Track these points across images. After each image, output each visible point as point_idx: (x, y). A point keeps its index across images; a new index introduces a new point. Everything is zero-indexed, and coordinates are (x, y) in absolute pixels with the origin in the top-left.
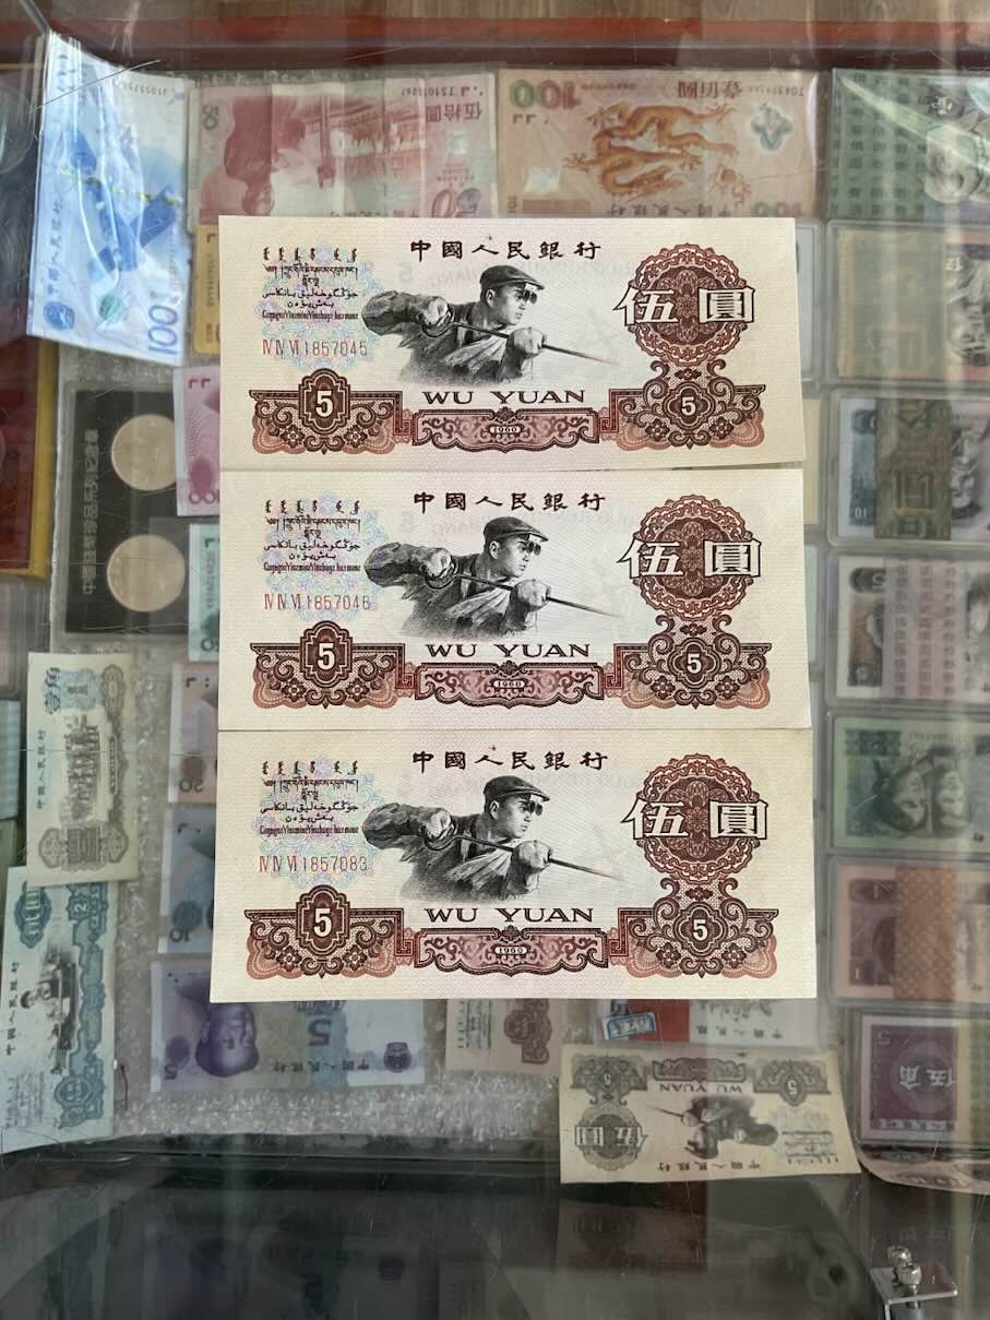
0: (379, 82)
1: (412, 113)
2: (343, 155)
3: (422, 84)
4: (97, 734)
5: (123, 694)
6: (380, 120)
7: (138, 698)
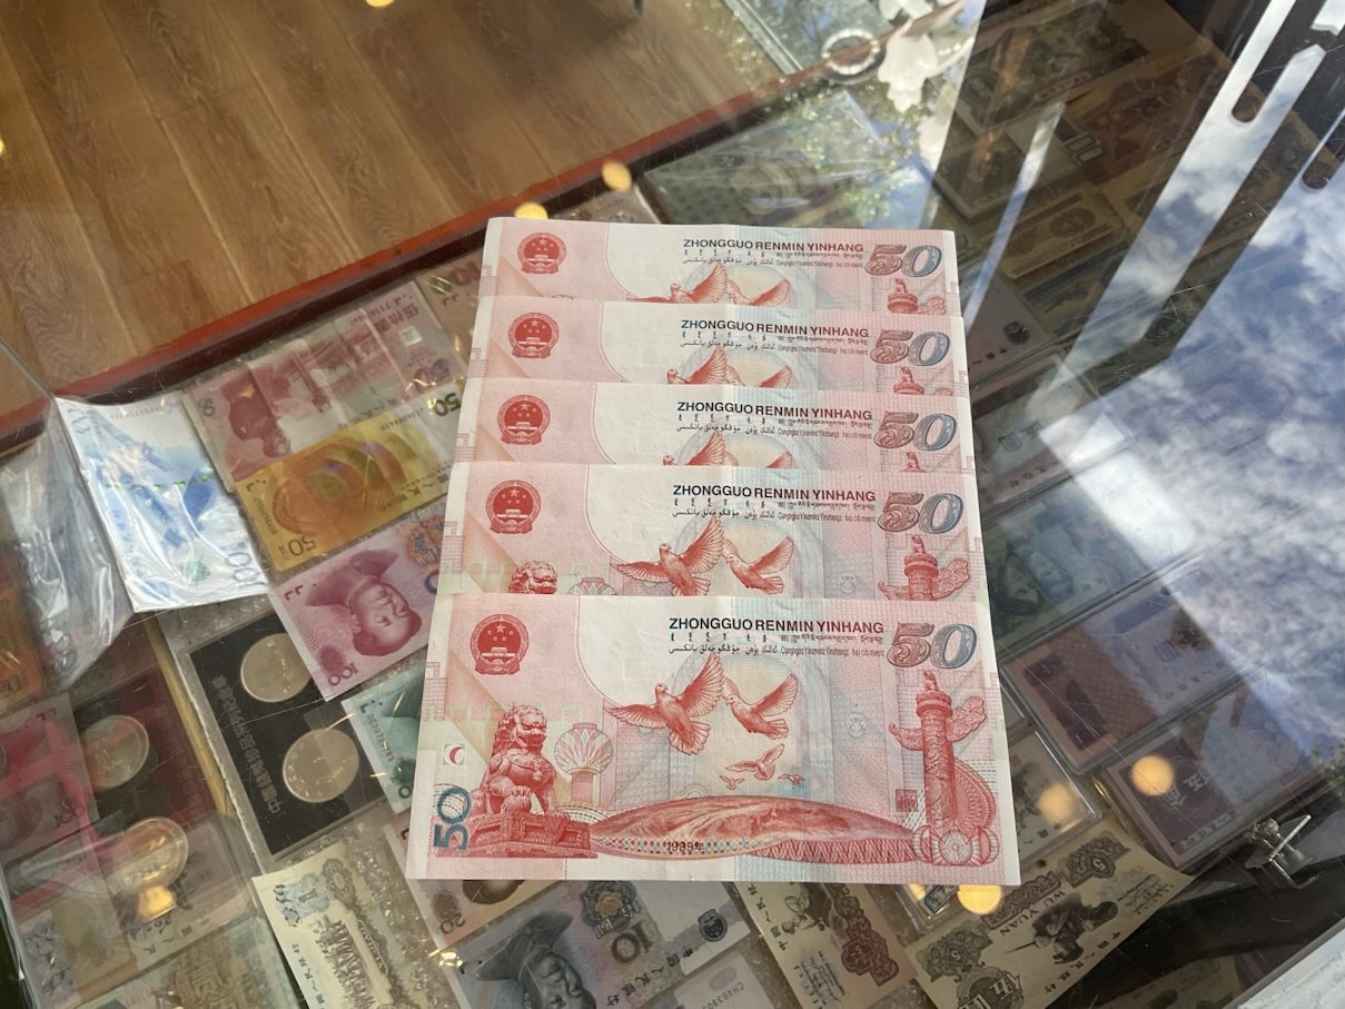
0: (329, 325)
1: (366, 332)
2: (326, 384)
3: (362, 311)
4: (344, 927)
5: (350, 879)
6: (344, 348)
7: (366, 875)
